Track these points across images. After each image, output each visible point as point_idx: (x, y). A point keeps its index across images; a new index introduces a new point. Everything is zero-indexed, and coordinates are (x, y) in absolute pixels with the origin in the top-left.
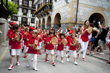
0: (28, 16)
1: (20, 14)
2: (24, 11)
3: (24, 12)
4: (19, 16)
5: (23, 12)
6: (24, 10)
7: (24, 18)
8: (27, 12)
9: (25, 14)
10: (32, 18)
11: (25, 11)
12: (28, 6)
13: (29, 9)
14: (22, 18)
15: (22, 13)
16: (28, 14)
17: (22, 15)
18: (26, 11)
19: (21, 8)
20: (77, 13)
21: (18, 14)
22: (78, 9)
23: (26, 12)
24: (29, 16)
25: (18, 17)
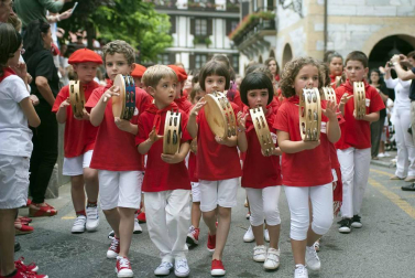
0: (212, 46)
1: (182, 43)
2: (198, 28)
3: (198, 33)
4: (180, 52)
5: (193, 31)
6: (198, 22)
7: (201, 54)
8: (210, 32)
9: (202, 40)
10: (231, 51)
11: (201, 28)
12: (209, 5)
13: (216, 18)
14: (192, 58)
15: (191, 38)
16: (212, 38)
17: (190, 43)
18: (204, 28)
19: (187, 16)
20: (325, 45)
21: (175, 44)
22: (330, 34)
23: (204, 33)
24: (219, 45)
25: (178, 56)
